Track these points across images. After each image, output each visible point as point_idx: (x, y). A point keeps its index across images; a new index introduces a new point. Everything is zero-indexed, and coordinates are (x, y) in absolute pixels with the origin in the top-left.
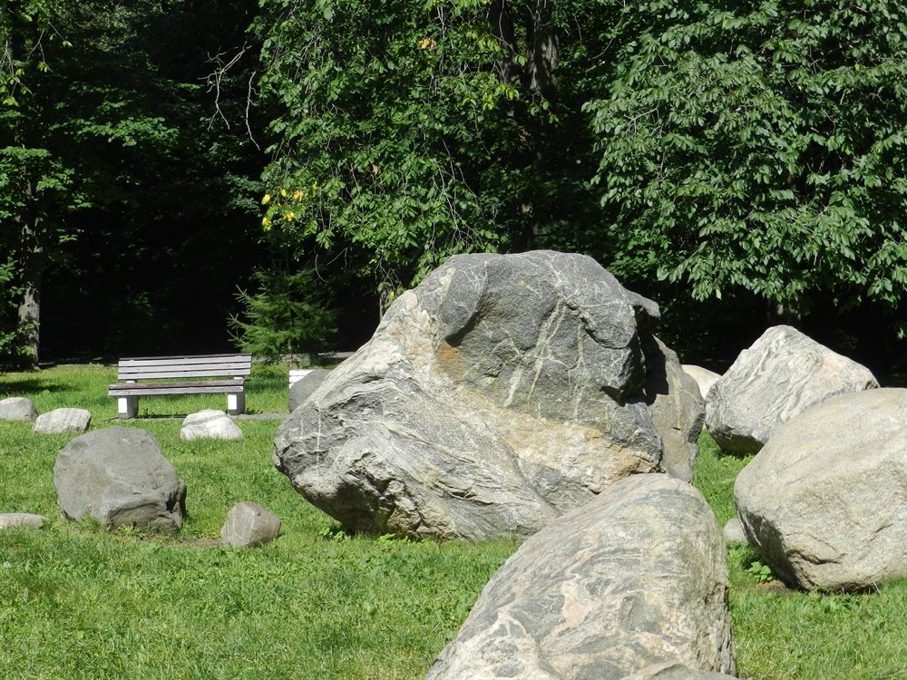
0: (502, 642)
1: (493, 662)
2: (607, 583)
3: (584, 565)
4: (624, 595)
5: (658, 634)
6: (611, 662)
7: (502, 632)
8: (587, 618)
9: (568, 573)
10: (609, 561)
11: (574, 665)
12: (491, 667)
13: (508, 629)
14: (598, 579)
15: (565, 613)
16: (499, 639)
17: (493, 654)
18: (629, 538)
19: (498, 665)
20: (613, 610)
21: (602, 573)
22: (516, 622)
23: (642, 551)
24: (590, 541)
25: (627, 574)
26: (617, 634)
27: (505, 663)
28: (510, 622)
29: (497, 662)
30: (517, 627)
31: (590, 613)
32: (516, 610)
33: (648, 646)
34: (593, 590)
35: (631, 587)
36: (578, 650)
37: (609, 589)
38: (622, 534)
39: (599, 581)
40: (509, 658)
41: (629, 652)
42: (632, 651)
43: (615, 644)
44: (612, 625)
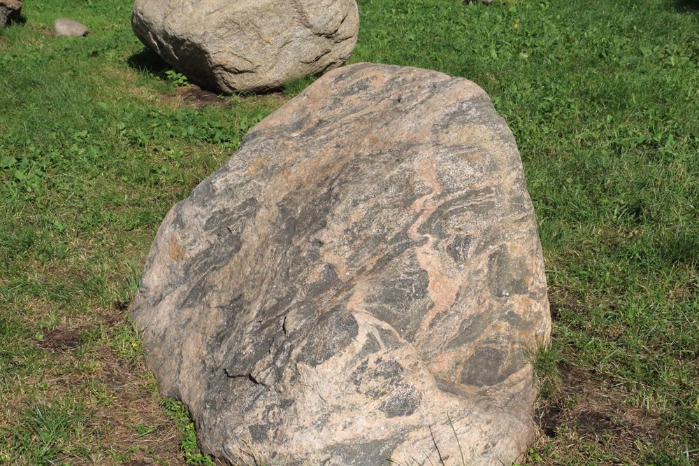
0: (379, 361)
1: (376, 395)
2: (467, 240)
3: (430, 220)
4: (488, 252)
5: (525, 293)
6: (490, 345)
7: (371, 346)
8: (458, 295)
9: (414, 233)
10: (463, 210)
11: (457, 364)
12: (377, 403)
13: (378, 337)
14: (457, 237)
15: (432, 294)
16: (372, 358)
17: (373, 383)
18: (478, 174)
19: (386, 398)
20: (482, 275)
21: (460, 229)
22: (386, 326)
23: (493, 189)
24: (427, 184)
25: (485, 224)
26: (491, 306)
27: (394, 393)
28: (378, 327)
29: (383, 394)
30: (388, 332)
31: (460, 287)
32: (375, 305)
33: (521, 312)
34: (455, 255)
35: (493, 240)
36: (456, 343)
37: (472, 248)
38: (469, 171)
39: (458, 240)
40: (397, 385)
41: (505, 325)
42: (507, 323)
43: (490, 320)
44: (484, 296)
